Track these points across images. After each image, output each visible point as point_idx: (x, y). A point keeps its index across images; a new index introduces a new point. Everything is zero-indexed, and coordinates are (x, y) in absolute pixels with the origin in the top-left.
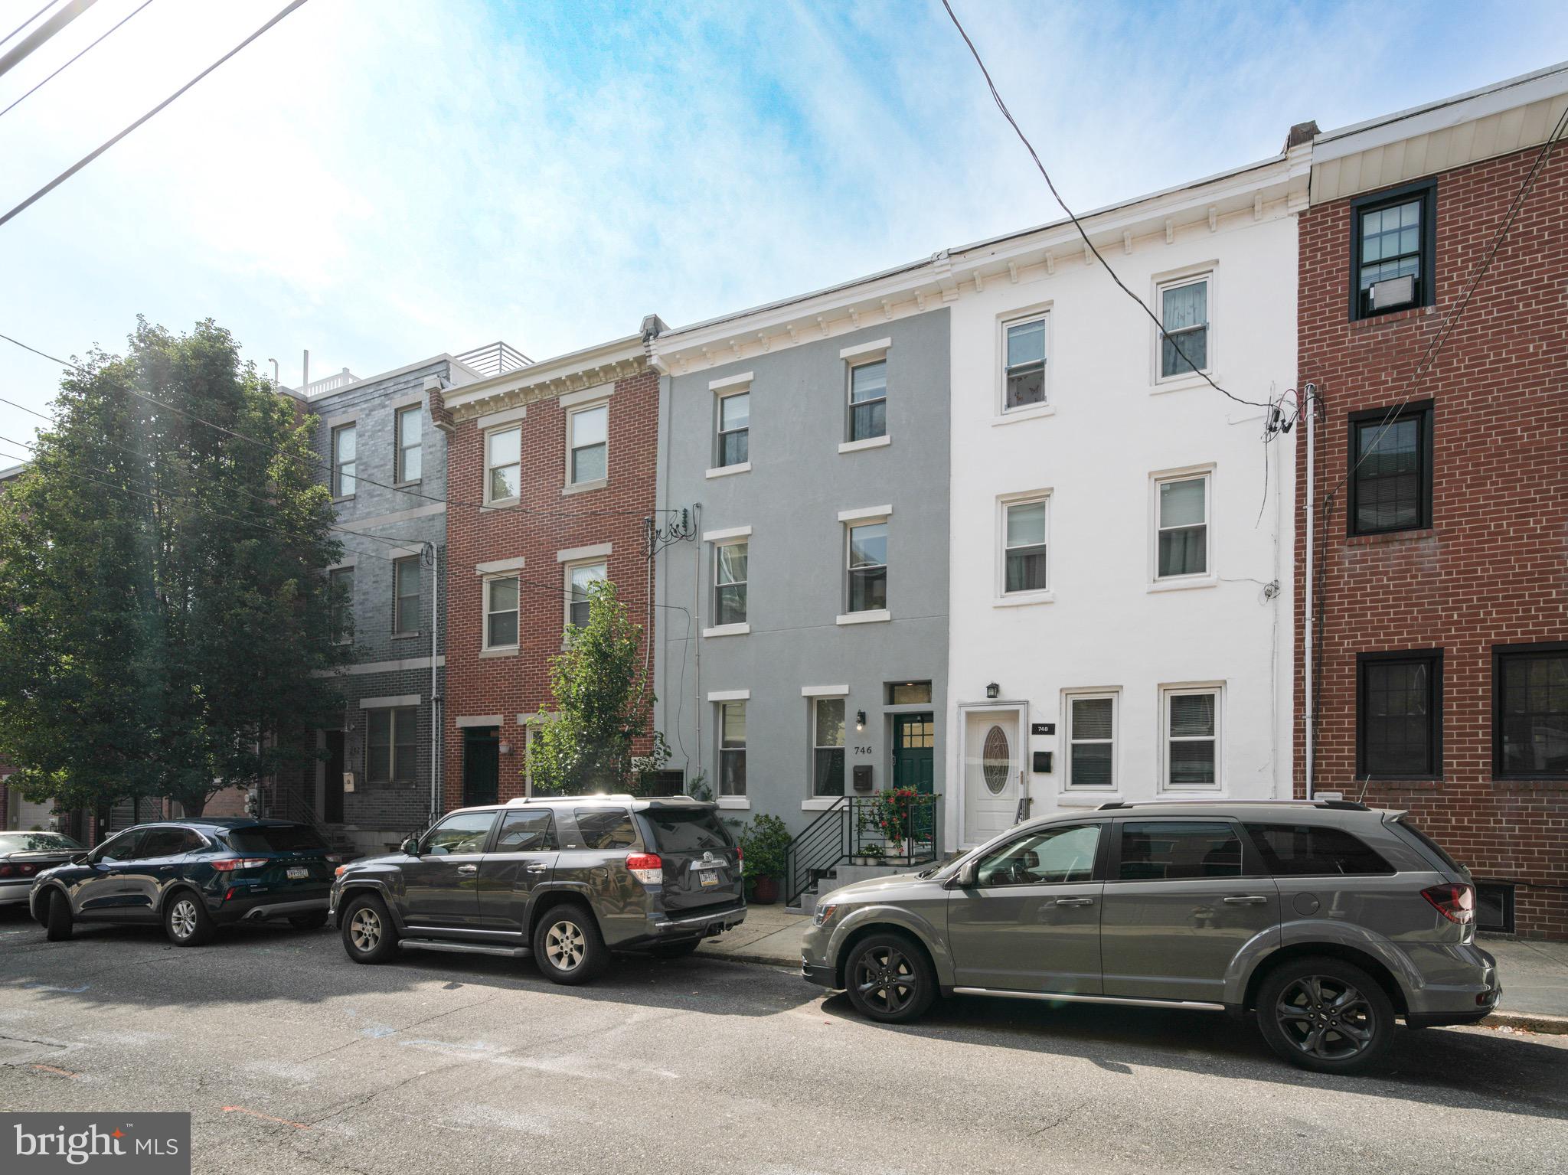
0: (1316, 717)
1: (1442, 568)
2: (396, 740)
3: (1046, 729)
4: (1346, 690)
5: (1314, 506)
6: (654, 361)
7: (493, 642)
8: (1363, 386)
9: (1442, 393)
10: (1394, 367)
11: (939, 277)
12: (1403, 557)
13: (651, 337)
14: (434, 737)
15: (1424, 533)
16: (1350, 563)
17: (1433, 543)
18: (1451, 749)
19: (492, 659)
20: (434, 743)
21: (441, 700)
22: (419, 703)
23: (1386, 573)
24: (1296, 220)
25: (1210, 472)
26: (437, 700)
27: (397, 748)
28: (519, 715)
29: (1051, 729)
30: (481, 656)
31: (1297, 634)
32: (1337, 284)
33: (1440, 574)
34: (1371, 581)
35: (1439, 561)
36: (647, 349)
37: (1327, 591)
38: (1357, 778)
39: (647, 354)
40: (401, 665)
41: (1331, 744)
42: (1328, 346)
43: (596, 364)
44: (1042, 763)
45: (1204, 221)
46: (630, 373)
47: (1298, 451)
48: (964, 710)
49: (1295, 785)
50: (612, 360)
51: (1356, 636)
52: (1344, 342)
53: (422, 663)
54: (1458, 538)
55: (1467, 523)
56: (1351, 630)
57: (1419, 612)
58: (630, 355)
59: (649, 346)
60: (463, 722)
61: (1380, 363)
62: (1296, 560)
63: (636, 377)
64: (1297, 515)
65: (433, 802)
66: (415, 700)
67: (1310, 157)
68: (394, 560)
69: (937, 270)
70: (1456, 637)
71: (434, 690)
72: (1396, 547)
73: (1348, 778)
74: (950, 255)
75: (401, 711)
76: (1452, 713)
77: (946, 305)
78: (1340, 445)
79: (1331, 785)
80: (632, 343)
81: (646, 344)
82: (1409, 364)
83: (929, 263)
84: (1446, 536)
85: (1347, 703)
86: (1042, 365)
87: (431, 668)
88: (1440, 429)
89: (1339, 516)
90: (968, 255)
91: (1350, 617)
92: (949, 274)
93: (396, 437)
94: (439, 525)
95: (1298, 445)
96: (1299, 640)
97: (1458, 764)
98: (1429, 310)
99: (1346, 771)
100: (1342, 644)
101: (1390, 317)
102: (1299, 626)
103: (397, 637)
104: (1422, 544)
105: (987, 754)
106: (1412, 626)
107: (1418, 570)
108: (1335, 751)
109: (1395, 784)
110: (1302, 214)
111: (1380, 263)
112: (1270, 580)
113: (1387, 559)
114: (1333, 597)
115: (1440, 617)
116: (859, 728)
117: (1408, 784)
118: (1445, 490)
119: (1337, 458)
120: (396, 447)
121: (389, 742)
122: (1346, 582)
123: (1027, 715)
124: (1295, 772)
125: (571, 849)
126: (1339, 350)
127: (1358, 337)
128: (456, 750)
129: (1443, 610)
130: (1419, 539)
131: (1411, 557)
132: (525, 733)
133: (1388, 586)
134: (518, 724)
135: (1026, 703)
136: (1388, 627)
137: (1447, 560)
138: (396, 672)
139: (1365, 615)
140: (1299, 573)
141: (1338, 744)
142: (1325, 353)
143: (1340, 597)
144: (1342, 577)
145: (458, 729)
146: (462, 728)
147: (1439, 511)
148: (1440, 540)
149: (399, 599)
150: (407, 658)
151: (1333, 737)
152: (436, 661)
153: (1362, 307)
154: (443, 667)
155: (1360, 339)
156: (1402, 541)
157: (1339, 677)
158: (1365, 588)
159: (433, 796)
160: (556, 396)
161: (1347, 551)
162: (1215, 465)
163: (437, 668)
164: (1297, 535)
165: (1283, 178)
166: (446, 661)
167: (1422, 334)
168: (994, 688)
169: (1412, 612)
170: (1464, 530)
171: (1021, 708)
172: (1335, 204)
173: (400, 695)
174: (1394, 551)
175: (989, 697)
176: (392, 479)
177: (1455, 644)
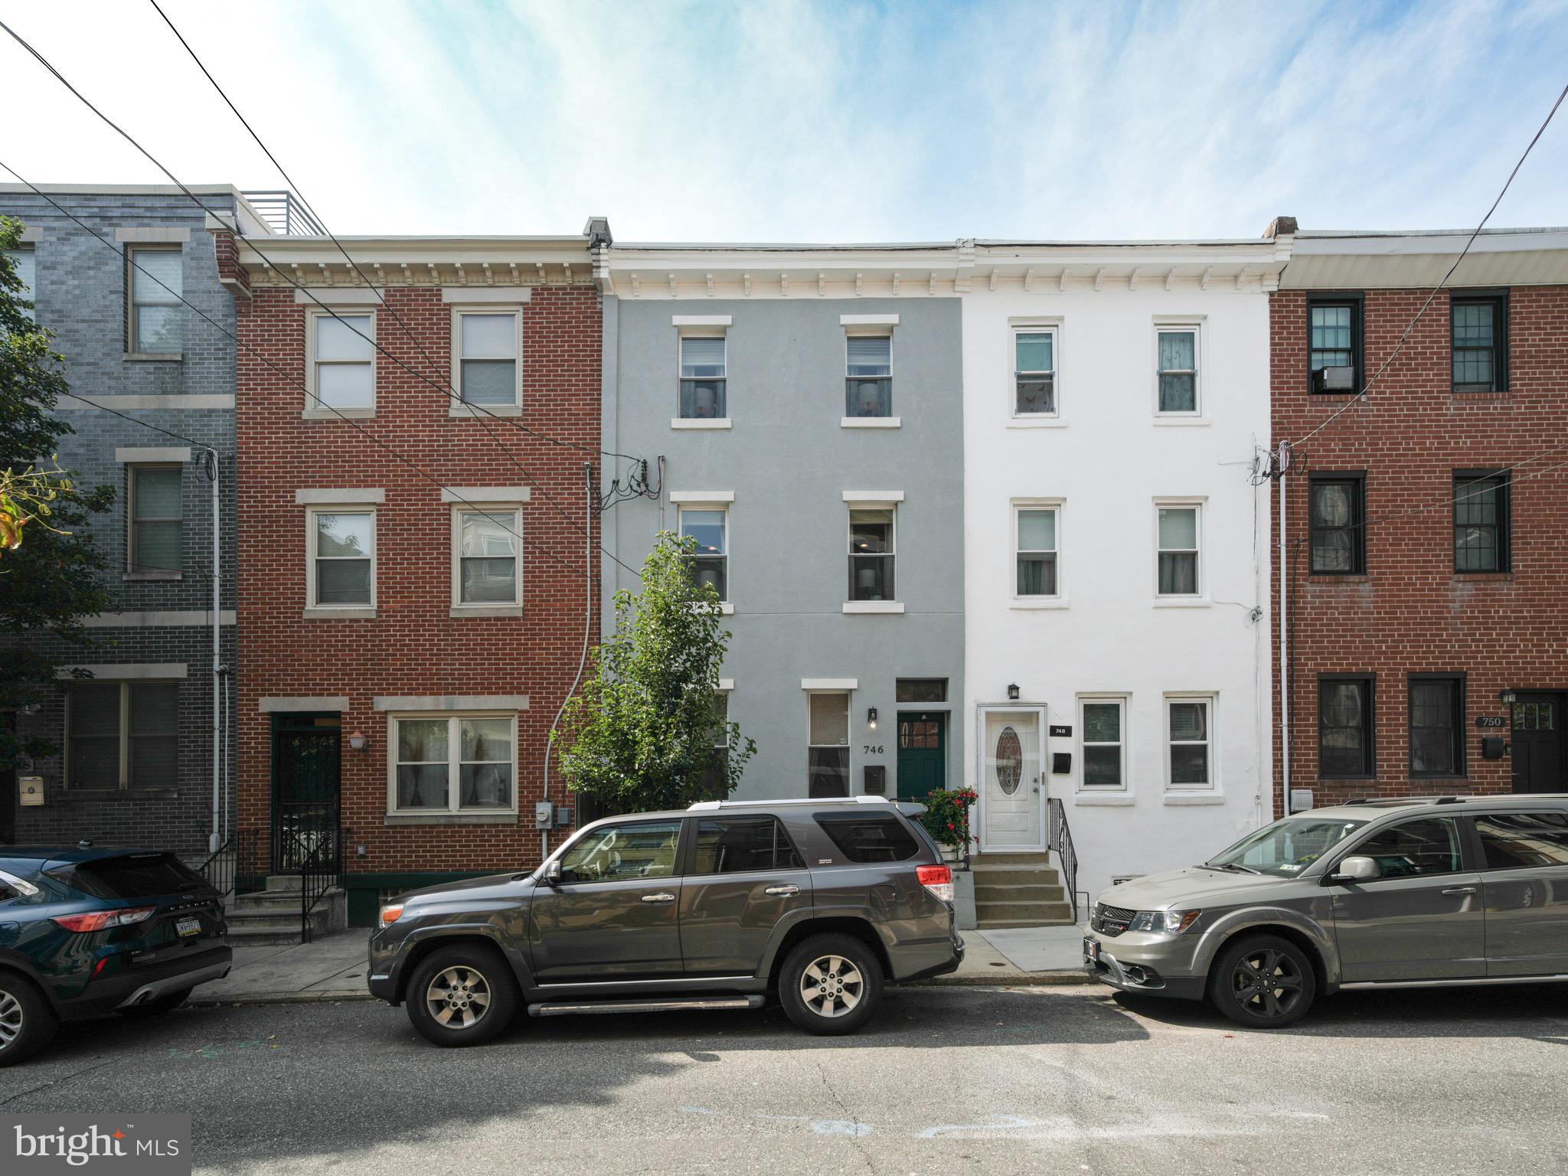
0: (1290, 726)
1: (1375, 607)
2: (132, 727)
3: (1064, 731)
4: (1310, 703)
5: (1287, 546)
6: (604, 274)
7: (321, 599)
8: (1318, 451)
9: (1373, 467)
10: (1341, 439)
11: (962, 265)
12: (1348, 596)
13: (603, 245)
14: (217, 724)
15: (1363, 578)
16: (1312, 597)
17: (1368, 587)
18: (1382, 754)
19: (329, 621)
20: (217, 733)
21: (229, 673)
22: (185, 675)
23: (1337, 608)
24: (1267, 298)
25: (1201, 504)
26: (222, 674)
27: (133, 740)
28: (376, 698)
29: (1067, 731)
30: (306, 616)
31: (1273, 654)
32: (1299, 360)
33: (1373, 613)
34: (1326, 614)
35: (1372, 602)
36: (594, 257)
37: (1296, 619)
38: (1320, 778)
39: (595, 264)
40: (143, 619)
41: (1300, 749)
42: (1293, 411)
43: (513, 259)
44: (1062, 764)
45: (1199, 278)
46: (556, 281)
47: (1272, 497)
48: (983, 710)
49: (1275, 784)
50: (539, 259)
51: (1316, 659)
52: (1304, 411)
53: (195, 618)
54: (1384, 585)
55: (1391, 573)
56: (1313, 653)
57: (1360, 642)
58: (566, 259)
59: (599, 254)
60: (268, 704)
61: (1330, 434)
62: (1272, 591)
63: (563, 288)
64: (1272, 552)
65: (216, 817)
66: (178, 671)
67: (1290, 247)
68: (126, 464)
69: (961, 257)
70: (1384, 664)
71: (217, 658)
72: (1343, 587)
73: (1313, 778)
74: (976, 245)
75: (139, 687)
76: (1382, 725)
77: (957, 295)
78: (1302, 497)
79: (1301, 784)
80: (573, 245)
81: (594, 250)
82: (1350, 439)
83: (954, 248)
84: (1377, 582)
85: (1311, 714)
86: (1051, 377)
87: (212, 627)
88: (1371, 496)
89: (1304, 557)
90: (993, 251)
91: (1312, 642)
92: (972, 265)
93: (126, 284)
94: (220, 425)
95: (1272, 492)
96: (1276, 659)
97: (1388, 766)
98: (1363, 399)
99: (1311, 772)
100: (1307, 665)
101: (1337, 397)
102: (1276, 648)
103: (134, 577)
104: (1361, 587)
105: (1000, 755)
106: (1355, 653)
107: (1359, 608)
108: (1304, 755)
109: (1347, 782)
110: (1272, 294)
111: (1323, 350)
112: (1253, 606)
113: (1338, 597)
114: (1300, 625)
115: (1373, 647)
116: (873, 725)
117: (1356, 782)
118: (1376, 545)
119: (1301, 508)
120: (126, 299)
121: (117, 731)
122: (1309, 613)
123: (1046, 717)
124: (1274, 772)
125: (825, 865)
126: (1301, 417)
127: (1312, 407)
128: (259, 743)
129: (1376, 642)
130: (1360, 582)
131: (1353, 596)
132: (386, 722)
133: (1338, 619)
134: (375, 710)
135: (1044, 705)
136: (1339, 653)
137: (1377, 602)
138: (135, 628)
139: (1323, 642)
140: (1275, 602)
141: (1306, 749)
142: (1291, 417)
143: (1305, 625)
144: (1306, 608)
145: (261, 714)
146: (269, 713)
147: (1372, 562)
148: (1374, 585)
149: (134, 522)
150: (159, 610)
151: (1302, 743)
152: (220, 617)
153: (1316, 383)
154: (232, 627)
155: (1316, 411)
156: (1348, 583)
157: (1305, 692)
158: (1322, 619)
159: (216, 808)
160: (438, 286)
161: (1309, 588)
162: (1206, 498)
163: (221, 627)
164: (1273, 569)
165: (1269, 259)
166: (238, 618)
167: (1358, 416)
168: (1013, 688)
169: (1355, 642)
170: (1388, 579)
171: (1041, 710)
172: (1296, 292)
173: (143, 662)
174: (1343, 591)
175: (1012, 698)
176: (120, 345)
177: (1383, 670)
